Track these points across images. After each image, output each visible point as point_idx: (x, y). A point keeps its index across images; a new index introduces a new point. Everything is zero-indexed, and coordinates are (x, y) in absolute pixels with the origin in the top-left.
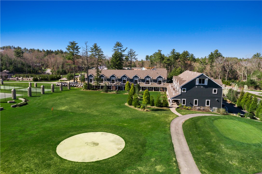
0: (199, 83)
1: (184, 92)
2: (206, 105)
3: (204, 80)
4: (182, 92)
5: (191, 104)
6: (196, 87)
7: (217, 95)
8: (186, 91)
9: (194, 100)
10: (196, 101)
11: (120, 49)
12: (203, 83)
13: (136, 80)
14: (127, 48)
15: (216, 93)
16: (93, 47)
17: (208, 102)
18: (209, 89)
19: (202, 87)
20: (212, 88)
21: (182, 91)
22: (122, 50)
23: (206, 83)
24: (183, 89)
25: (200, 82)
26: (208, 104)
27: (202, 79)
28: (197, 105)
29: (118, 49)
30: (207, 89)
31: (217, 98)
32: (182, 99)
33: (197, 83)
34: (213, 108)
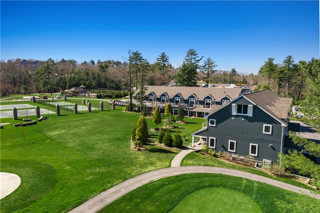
0: (238, 113)
1: (213, 126)
2: (250, 154)
3: (246, 107)
4: (210, 125)
5: (223, 146)
6: (233, 119)
7: (271, 136)
8: (215, 124)
9: (230, 141)
10: (232, 144)
11: (194, 59)
12: (246, 111)
13: (192, 101)
14: (202, 57)
15: (270, 133)
16: (160, 58)
17: (254, 148)
18: (256, 124)
19: (243, 120)
20: (262, 123)
21: (210, 123)
22: (196, 59)
23: (250, 113)
24: (210, 120)
25: (239, 111)
26: (253, 151)
27: (243, 105)
28: (234, 151)
29: (191, 59)
30: (252, 124)
31: (270, 142)
32: (210, 138)
33: (234, 113)
34: (264, 160)
